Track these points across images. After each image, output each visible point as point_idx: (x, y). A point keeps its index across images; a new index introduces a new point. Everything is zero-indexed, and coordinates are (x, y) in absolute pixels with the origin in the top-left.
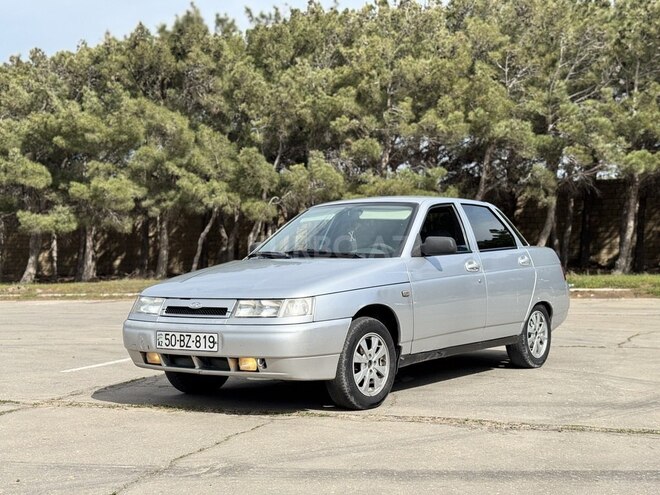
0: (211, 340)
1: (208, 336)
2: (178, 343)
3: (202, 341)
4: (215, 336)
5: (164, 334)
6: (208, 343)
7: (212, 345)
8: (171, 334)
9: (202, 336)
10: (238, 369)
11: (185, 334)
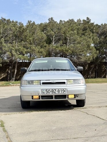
0: (63, 90)
1: (62, 90)
2: (51, 92)
3: (60, 91)
4: (65, 89)
5: (45, 90)
6: (62, 91)
7: (63, 92)
8: (48, 90)
9: (60, 90)
10: (68, 98)
11: (54, 90)
